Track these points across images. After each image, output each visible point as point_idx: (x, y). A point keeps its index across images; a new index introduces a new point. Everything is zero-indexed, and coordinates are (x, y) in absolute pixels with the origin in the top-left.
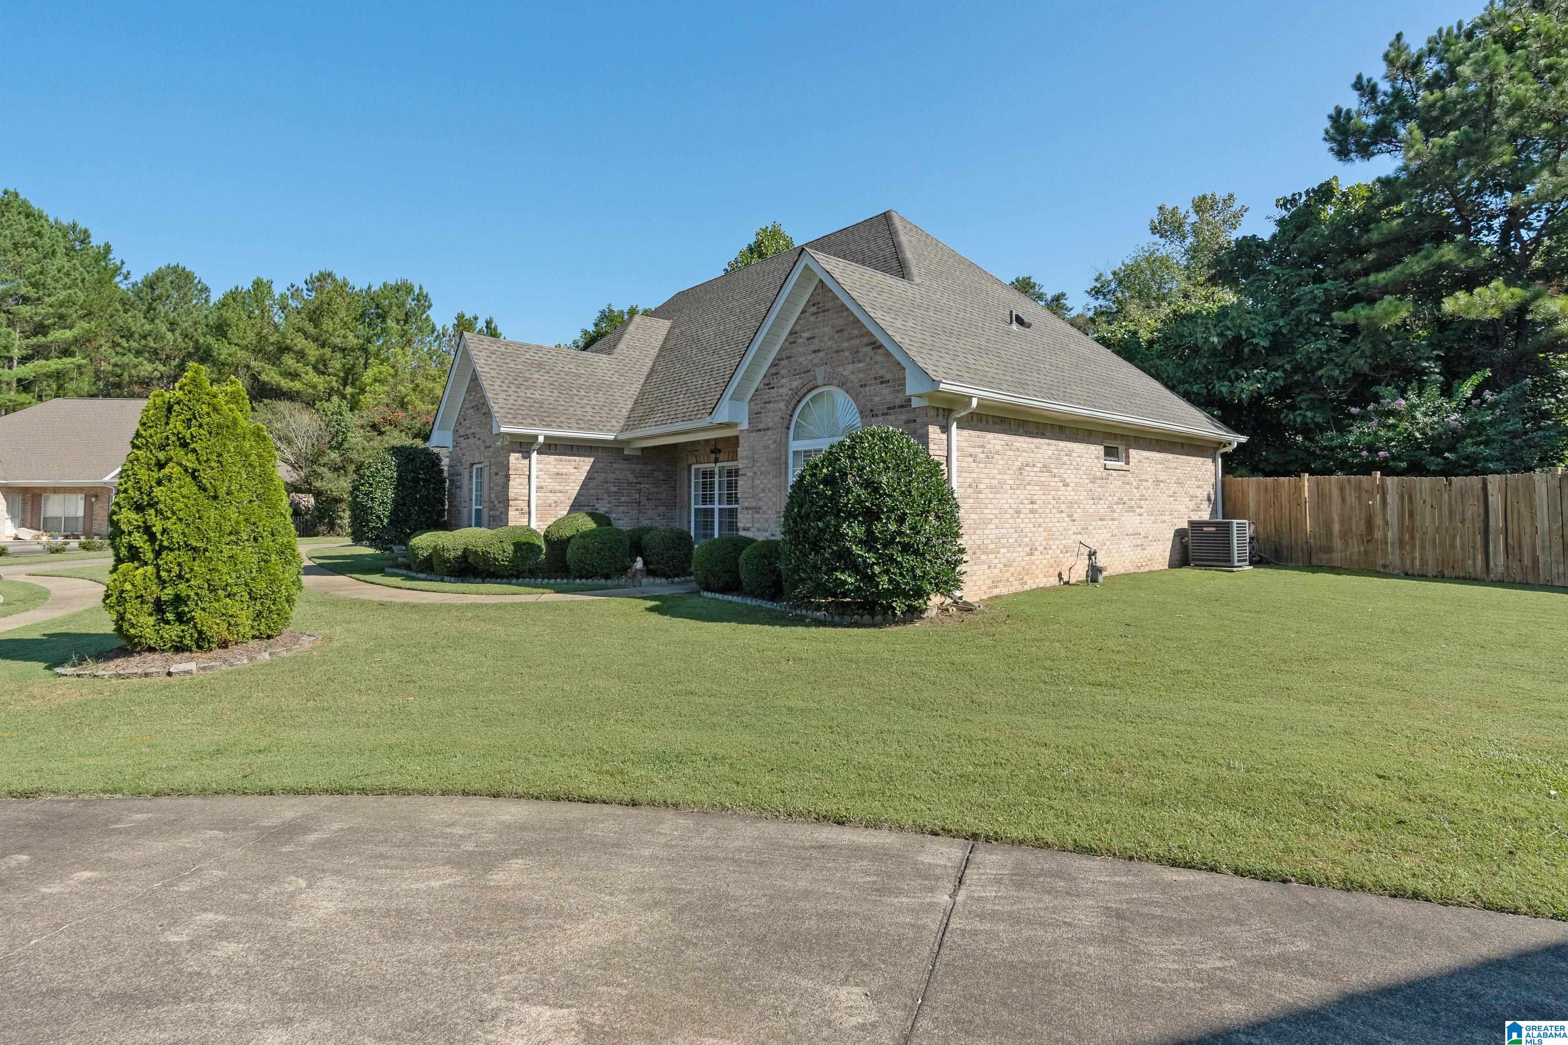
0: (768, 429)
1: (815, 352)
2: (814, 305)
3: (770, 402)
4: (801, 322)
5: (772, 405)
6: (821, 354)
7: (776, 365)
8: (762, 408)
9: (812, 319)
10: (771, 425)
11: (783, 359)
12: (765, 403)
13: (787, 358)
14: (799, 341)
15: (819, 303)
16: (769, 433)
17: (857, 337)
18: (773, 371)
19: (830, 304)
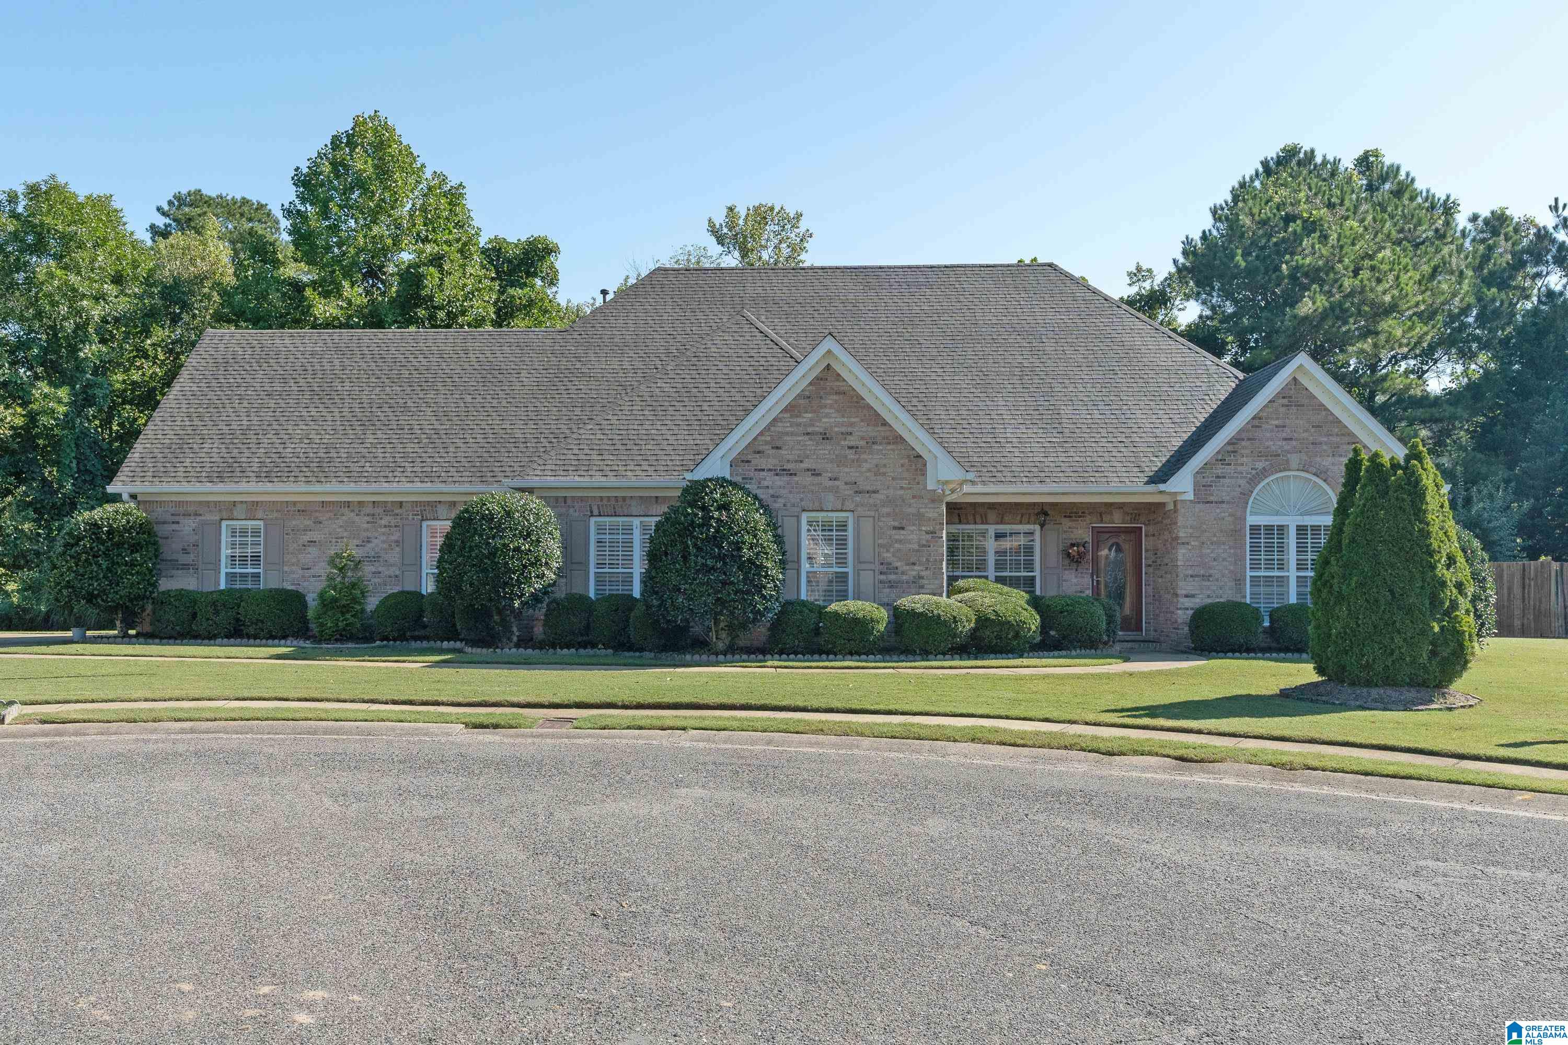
0: (1223, 502)
1: (1285, 439)
2: (1284, 398)
3: (1224, 477)
4: (1267, 410)
5: (1227, 481)
6: (1294, 443)
7: (1233, 444)
8: (1211, 482)
9: (1282, 410)
10: (1226, 498)
11: (1243, 440)
12: (1218, 477)
13: (1249, 439)
14: (1265, 426)
15: (1290, 397)
16: (1224, 505)
17: (1337, 435)
18: (1230, 448)
19: (1306, 402)
